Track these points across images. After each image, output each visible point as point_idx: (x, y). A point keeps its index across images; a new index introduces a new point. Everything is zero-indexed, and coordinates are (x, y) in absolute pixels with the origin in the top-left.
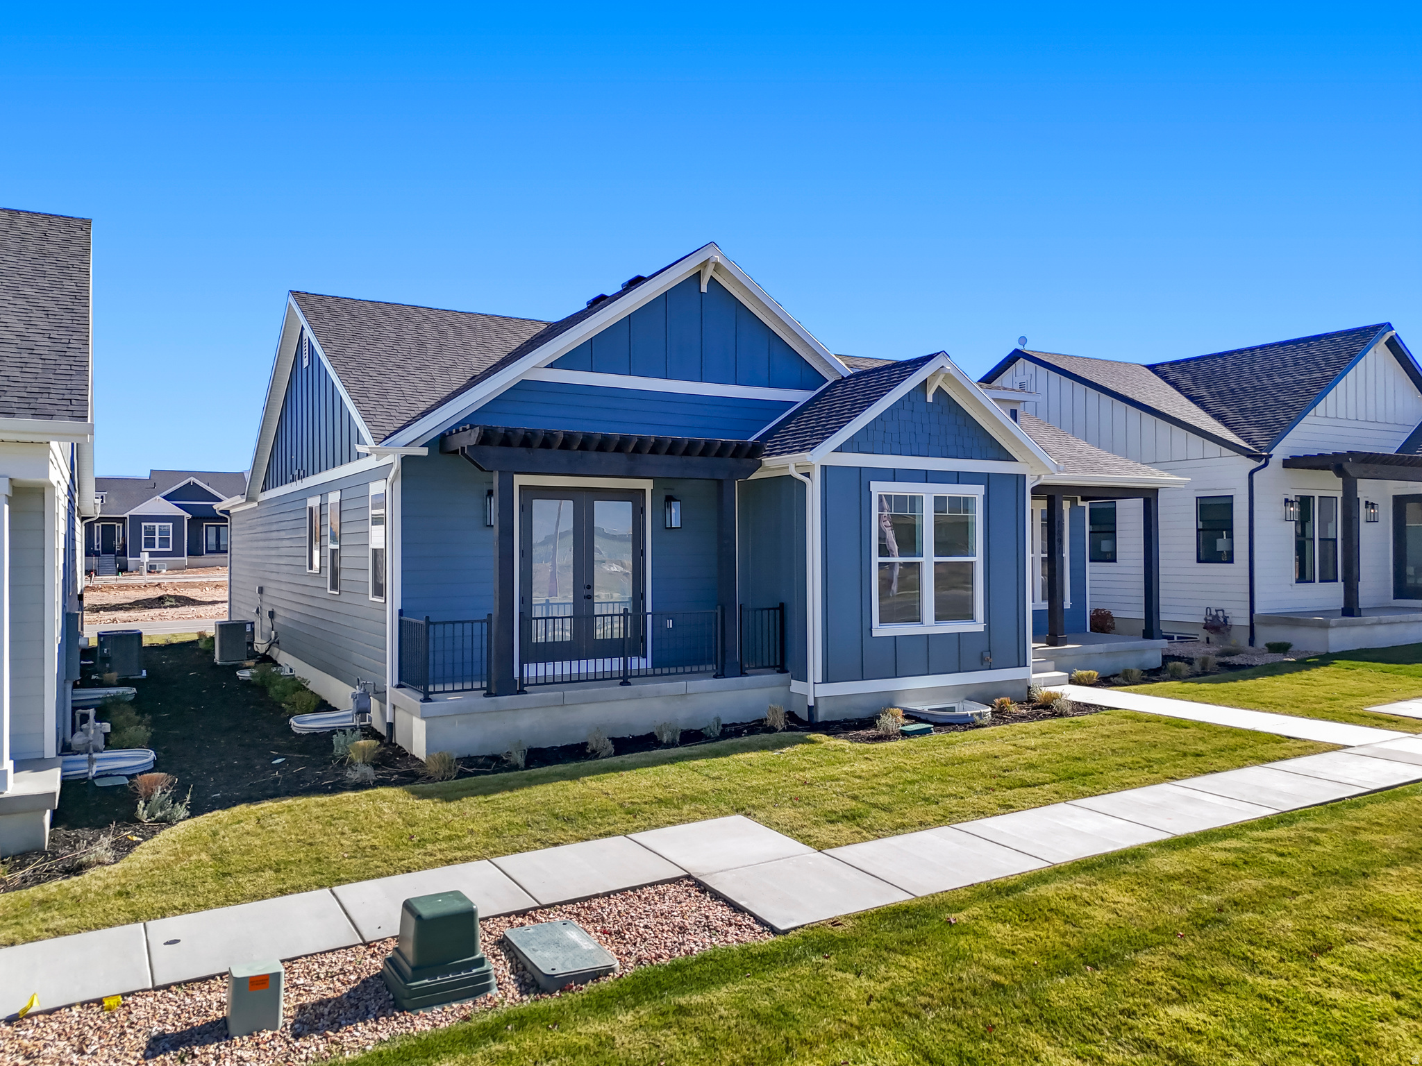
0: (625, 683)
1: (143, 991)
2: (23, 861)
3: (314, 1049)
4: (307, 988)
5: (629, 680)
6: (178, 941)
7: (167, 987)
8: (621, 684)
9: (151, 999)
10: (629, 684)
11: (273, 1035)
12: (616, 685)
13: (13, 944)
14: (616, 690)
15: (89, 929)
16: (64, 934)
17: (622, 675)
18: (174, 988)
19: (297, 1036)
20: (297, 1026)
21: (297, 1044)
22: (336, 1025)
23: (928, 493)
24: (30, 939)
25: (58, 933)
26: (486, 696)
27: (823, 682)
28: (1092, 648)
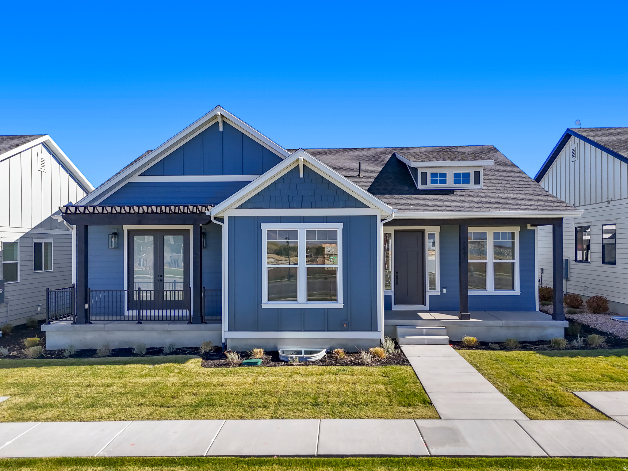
0: (140, 323)
5: (141, 321)
8: (137, 324)
10: (141, 323)
12: (135, 324)
14: (135, 326)
17: (137, 319)
23: (302, 229)
26: (72, 324)
27: (229, 331)
28: (491, 322)
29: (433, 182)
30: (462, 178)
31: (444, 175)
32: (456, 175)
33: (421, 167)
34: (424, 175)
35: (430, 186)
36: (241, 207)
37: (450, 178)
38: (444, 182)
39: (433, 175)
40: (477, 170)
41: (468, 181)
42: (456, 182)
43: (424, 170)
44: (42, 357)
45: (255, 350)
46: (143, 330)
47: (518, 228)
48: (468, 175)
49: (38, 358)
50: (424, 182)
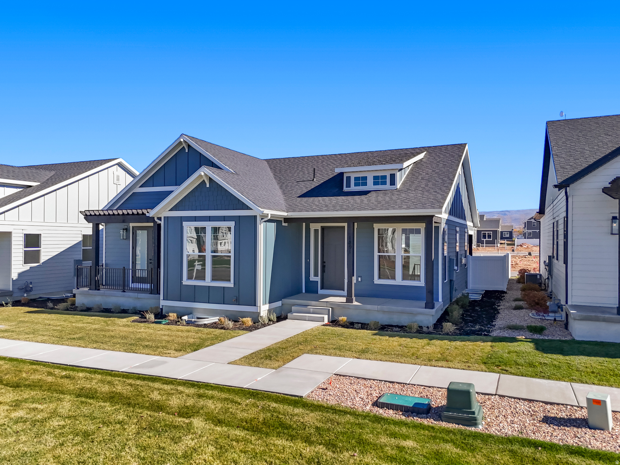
5: (125, 290)
8: (122, 292)
10: (125, 292)
23: (208, 226)
26: (89, 290)
27: (163, 300)
28: (369, 307)
29: (356, 185)
30: (380, 180)
31: (365, 178)
32: (375, 178)
33: (346, 172)
34: (349, 178)
35: (353, 188)
36: (171, 210)
37: (370, 181)
38: (365, 184)
39: (356, 179)
40: (392, 172)
41: (384, 183)
42: (375, 184)
43: (348, 175)
44: (67, 310)
45: (170, 314)
46: (124, 296)
47: (424, 225)
48: (384, 177)
49: (65, 310)
50: (348, 185)
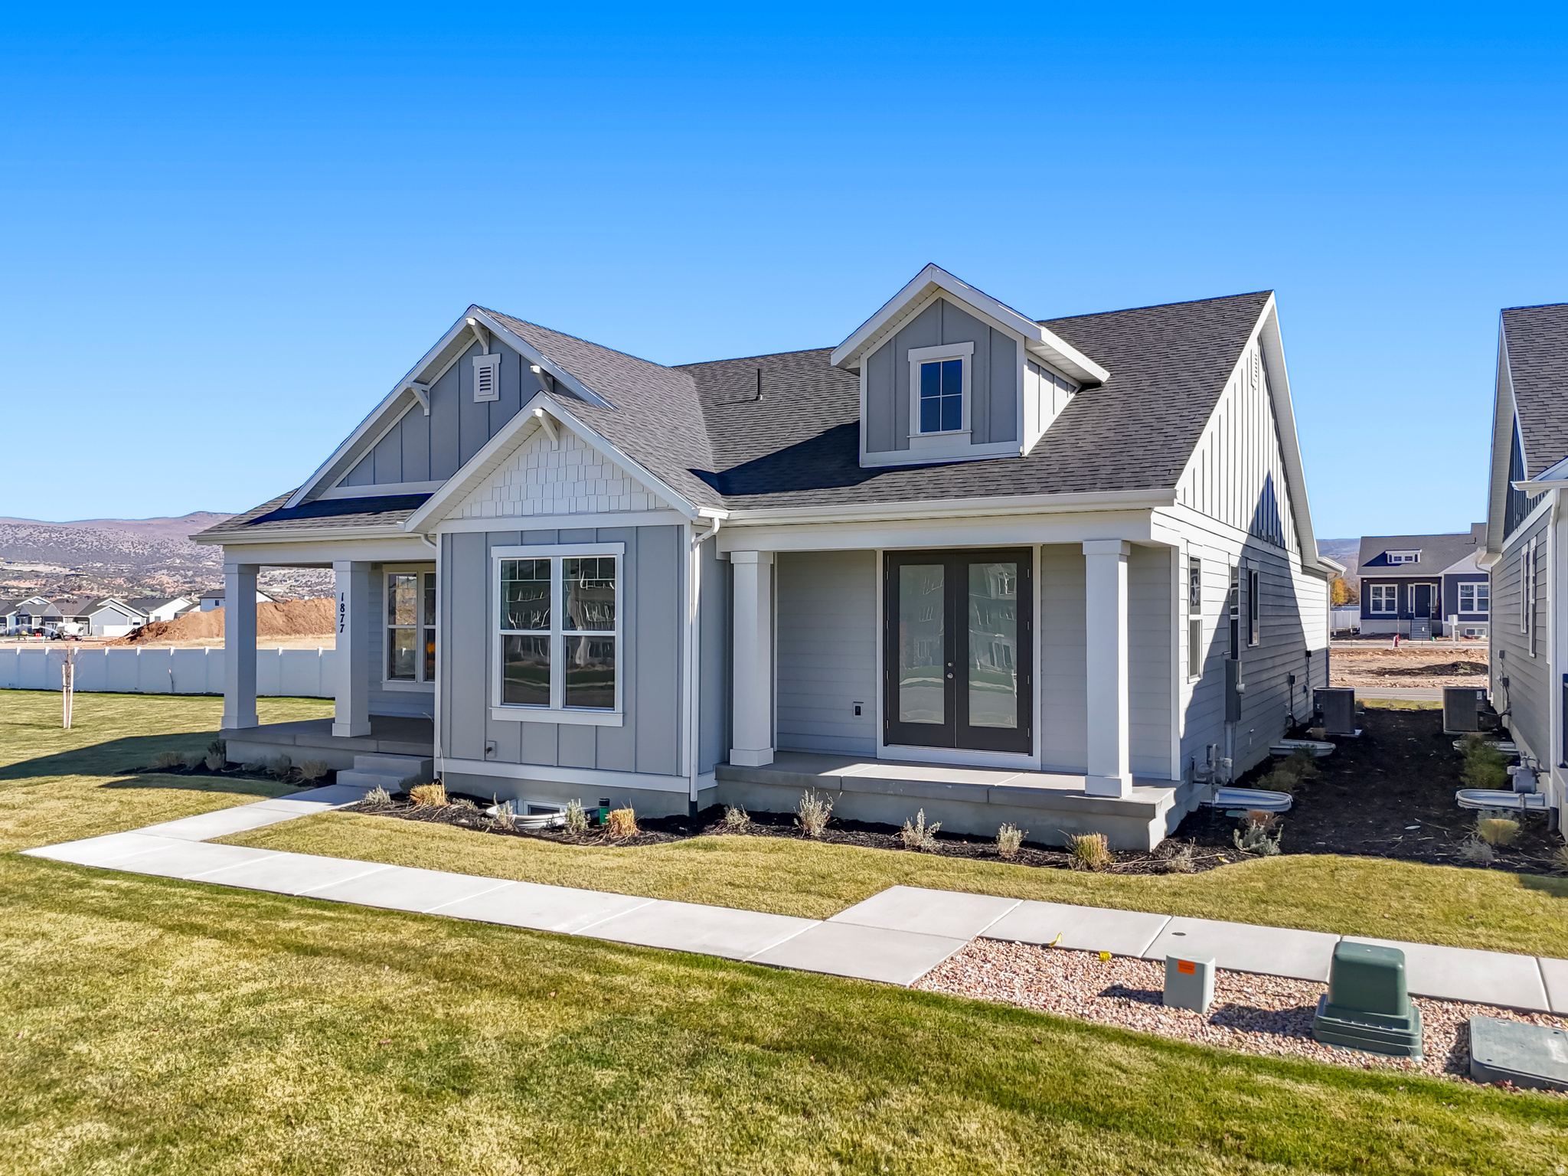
1: (1133, 957)
2: (1131, 856)
3: (1219, 1037)
4: (1248, 996)
6: (1183, 934)
7: (1150, 961)
9: (1134, 965)
11: (1196, 1016)
13: (1081, 905)
15: (1134, 910)
16: (1115, 908)
18: (1154, 963)
19: (1212, 1022)
20: (1217, 1016)
21: (1208, 1029)
22: (1248, 1028)
24: (1093, 904)
25: (1112, 906)
